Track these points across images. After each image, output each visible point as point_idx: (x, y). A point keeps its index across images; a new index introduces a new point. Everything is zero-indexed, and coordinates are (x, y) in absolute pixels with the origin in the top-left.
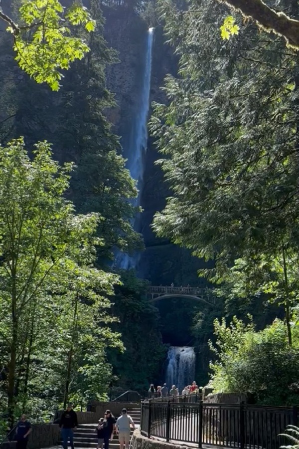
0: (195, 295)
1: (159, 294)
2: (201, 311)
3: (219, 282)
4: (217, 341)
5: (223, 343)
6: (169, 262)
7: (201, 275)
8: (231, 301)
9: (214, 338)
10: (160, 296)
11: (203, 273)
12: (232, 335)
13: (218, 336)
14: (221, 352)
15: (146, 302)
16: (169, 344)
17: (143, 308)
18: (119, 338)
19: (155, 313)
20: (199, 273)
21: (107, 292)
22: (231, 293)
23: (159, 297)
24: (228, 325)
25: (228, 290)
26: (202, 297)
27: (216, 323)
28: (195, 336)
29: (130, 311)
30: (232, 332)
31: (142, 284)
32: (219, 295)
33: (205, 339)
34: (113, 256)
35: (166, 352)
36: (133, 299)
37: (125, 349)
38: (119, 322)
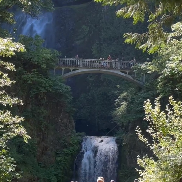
0: (119, 70)
1: (71, 69)
2: (126, 91)
3: (151, 51)
4: (148, 128)
5: (156, 131)
6: (84, 27)
7: (127, 41)
8: (166, 78)
9: (145, 125)
10: (73, 70)
11: (130, 38)
12: (167, 121)
13: (149, 122)
14: (153, 143)
15: (54, 79)
16: (83, 134)
17: (51, 86)
18: (20, 124)
19: (66, 92)
20: (126, 38)
21: (6, 66)
22: (166, 67)
23: (72, 73)
24: (163, 108)
25: (161, 64)
26: (128, 72)
27: (147, 105)
28: (118, 123)
29: (34, 90)
30: (167, 117)
31: (49, 56)
32: (149, 70)
33: (130, 127)
34: (12, 18)
35: (80, 143)
36: (38, 75)
37: (29, 137)
38: (22, 104)
